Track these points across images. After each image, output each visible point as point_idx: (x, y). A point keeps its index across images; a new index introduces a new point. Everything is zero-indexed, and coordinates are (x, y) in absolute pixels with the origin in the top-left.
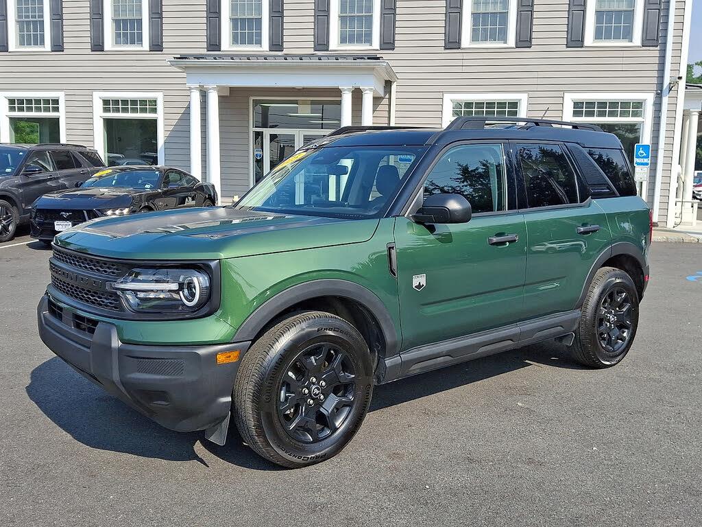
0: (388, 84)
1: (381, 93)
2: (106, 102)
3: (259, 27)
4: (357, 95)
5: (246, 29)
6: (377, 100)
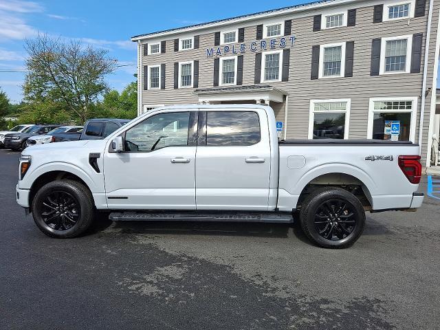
0: (285, 97)
3: (233, 75)
5: (228, 76)
6: (279, 104)
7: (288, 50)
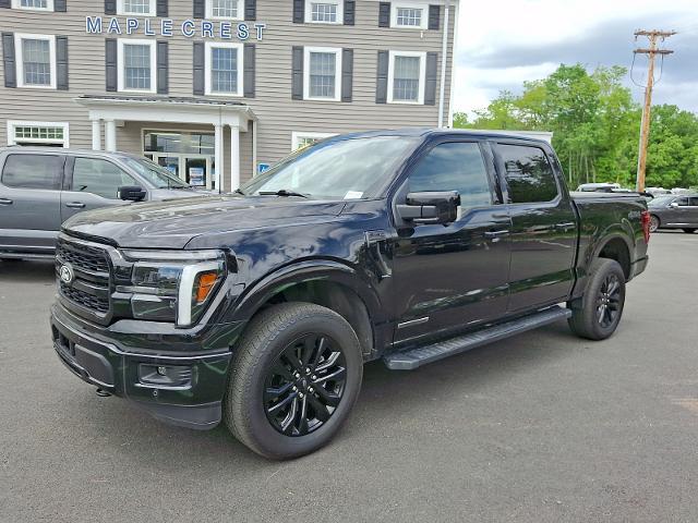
0: (251, 123)
1: (246, 129)
2: (18, 129)
3: (148, 74)
4: (227, 130)
5: (137, 74)
6: (242, 134)
7: (253, 46)
